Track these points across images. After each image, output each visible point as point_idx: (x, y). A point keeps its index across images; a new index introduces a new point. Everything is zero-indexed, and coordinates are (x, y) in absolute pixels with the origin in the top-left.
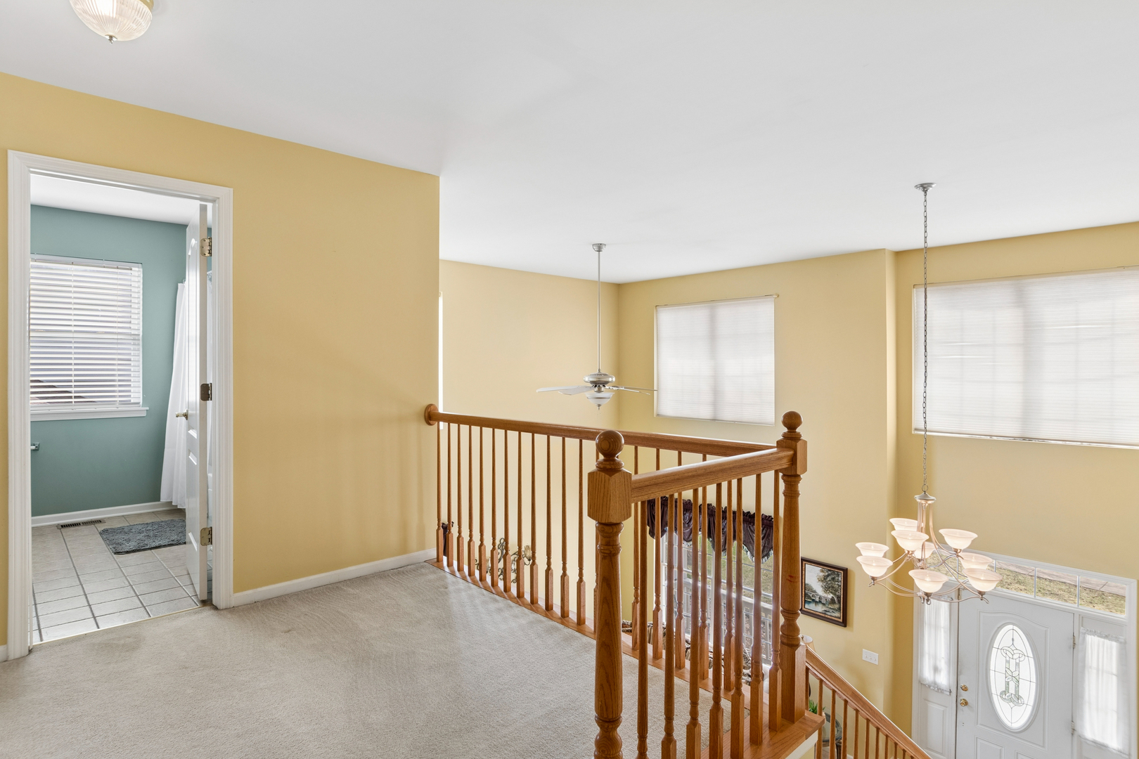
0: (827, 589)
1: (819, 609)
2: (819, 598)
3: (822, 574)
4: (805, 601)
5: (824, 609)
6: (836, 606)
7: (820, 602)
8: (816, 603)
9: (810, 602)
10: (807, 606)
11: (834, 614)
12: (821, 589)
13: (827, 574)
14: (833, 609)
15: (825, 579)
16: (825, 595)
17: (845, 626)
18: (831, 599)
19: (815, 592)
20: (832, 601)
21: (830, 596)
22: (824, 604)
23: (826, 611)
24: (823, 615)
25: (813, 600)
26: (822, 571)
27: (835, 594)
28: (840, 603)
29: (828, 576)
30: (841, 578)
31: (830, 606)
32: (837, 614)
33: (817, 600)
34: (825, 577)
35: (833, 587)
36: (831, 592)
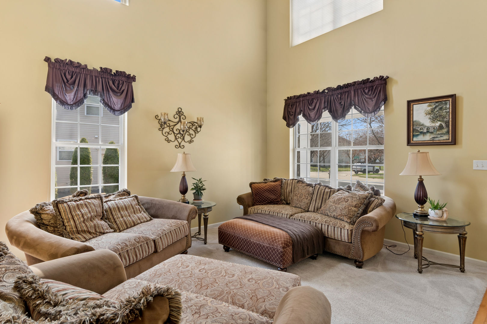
0: (433, 120)
1: (427, 138)
2: (427, 129)
3: (430, 108)
4: (413, 135)
5: (432, 136)
6: (445, 130)
7: (428, 132)
8: (424, 133)
9: (418, 135)
10: (415, 139)
11: (442, 138)
12: (429, 120)
13: (434, 106)
14: (441, 134)
15: (432, 111)
16: (433, 125)
17: (455, 144)
18: (439, 126)
19: (423, 125)
20: (441, 127)
21: (438, 124)
22: (432, 133)
23: (434, 138)
24: (432, 142)
25: (421, 133)
26: (430, 106)
27: (443, 121)
28: (448, 126)
29: (436, 107)
30: (449, 105)
31: (438, 133)
32: (445, 137)
33: (425, 131)
34: (433, 111)
35: (440, 116)
36: (439, 121)
